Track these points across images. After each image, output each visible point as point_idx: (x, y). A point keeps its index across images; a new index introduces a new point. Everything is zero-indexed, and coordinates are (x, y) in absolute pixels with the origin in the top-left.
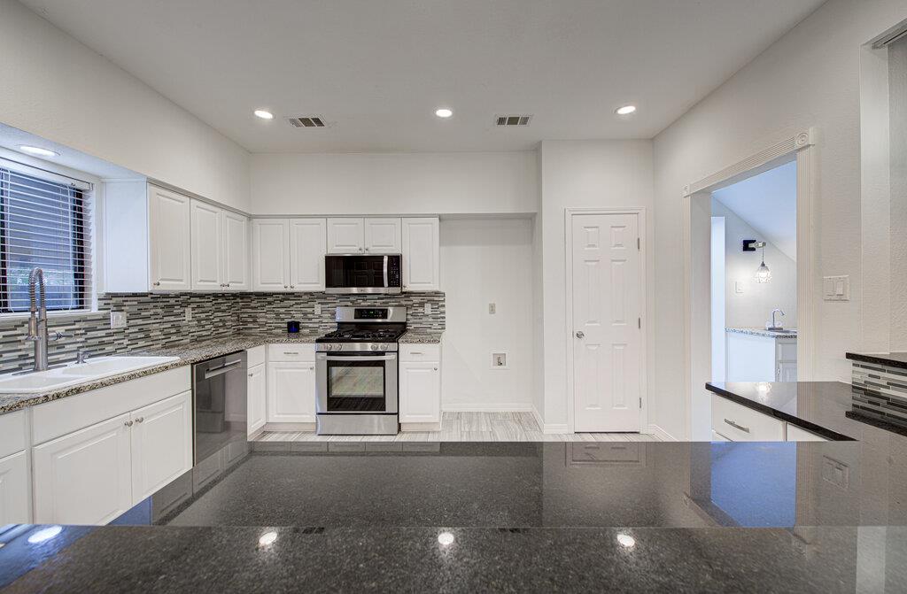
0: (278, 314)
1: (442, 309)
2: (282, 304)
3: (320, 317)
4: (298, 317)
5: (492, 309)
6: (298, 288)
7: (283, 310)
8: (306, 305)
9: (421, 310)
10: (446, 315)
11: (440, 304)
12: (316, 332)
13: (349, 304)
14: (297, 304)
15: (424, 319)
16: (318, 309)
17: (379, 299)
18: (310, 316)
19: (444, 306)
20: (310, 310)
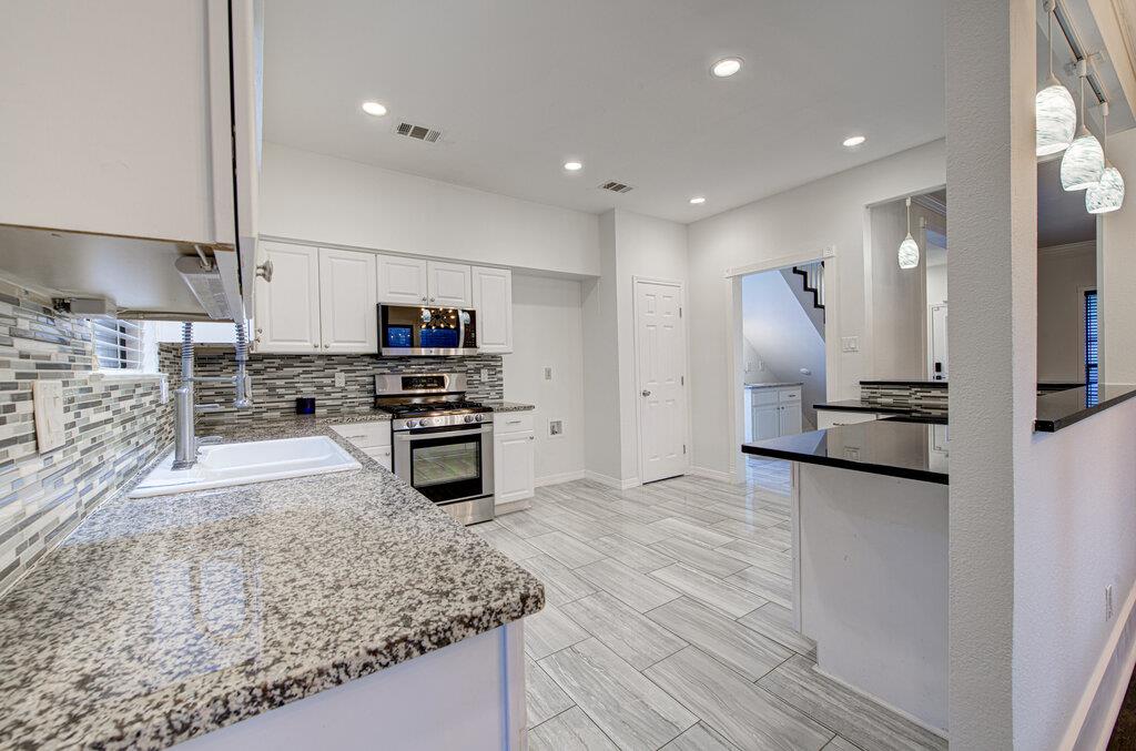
0: (272, 389)
1: (499, 375)
2: (280, 373)
3: (343, 390)
4: (308, 392)
5: (548, 375)
6: (335, 348)
7: (281, 382)
8: (321, 374)
9: (476, 377)
10: (504, 382)
11: (498, 369)
12: (338, 411)
13: (386, 371)
14: (305, 372)
15: (481, 387)
16: (340, 379)
17: (426, 364)
18: (328, 389)
19: (501, 372)
20: (328, 381)
